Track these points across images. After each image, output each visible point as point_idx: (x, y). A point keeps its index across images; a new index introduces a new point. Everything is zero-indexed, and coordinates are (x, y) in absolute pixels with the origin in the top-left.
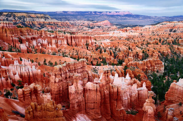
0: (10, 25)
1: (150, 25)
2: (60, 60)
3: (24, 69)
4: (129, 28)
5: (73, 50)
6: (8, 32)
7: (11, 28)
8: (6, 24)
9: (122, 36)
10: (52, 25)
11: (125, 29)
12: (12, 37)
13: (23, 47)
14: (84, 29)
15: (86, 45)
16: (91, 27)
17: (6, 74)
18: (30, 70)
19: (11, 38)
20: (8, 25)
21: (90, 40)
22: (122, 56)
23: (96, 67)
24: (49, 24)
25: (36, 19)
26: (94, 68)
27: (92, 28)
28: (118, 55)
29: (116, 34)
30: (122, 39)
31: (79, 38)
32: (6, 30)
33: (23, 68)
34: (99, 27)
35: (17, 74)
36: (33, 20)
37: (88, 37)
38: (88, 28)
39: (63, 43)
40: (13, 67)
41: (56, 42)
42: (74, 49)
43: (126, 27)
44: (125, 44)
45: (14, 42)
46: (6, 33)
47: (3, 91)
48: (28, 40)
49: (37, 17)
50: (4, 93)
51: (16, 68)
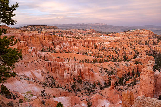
0: (46, 34)
1: (123, 32)
4: (112, 34)
5: (88, 50)
6: (46, 39)
7: (47, 36)
8: (44, 33)
9: (111, 39)
11: (110, 34)
12: (48, 42)
15: (94, 46)
17: (69, 71)
19: (48, 43)
20: (45, 34)
22: (122, 54)
24: (57, 32)
25: (49, 29)
26: (116, 64)
27: (85, 34)
28: (119, 53)
29: (107, 38)
30: (112, 41)
31: (89, 41)
32: (44, 37)
37: (95, 41)
39: (80, 45)
42: (88, 49)
44: (120, 45)
45: (50, 46)
47: (69, 84)
48: (58, 44)
49: (50, 28)
50: (71, 86)
51: (71, 65)
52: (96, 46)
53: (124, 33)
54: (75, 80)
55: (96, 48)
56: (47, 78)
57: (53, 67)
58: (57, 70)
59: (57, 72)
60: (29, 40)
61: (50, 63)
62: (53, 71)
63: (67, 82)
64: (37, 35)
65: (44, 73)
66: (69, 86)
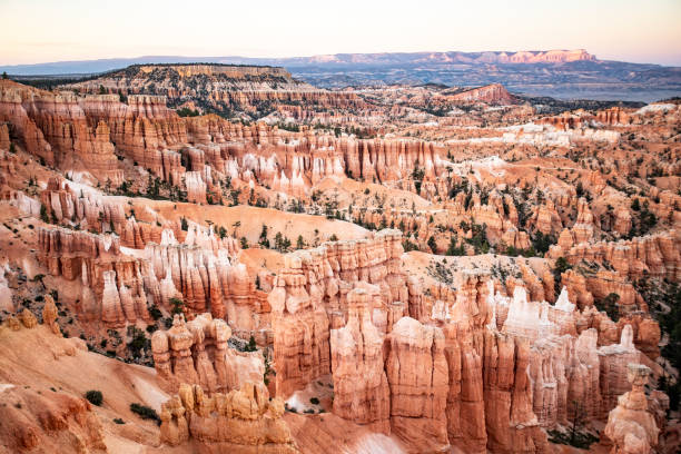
0: (156, 108)
1: (666, 101)
2: (317, 231)
3: (191, 261)
4: (580, 113)
5: (364, 196)
6: (150, 131)
7: (159, 117)
8: (145, 104)
9: (552, 143)
10: (296, 103)
11: (566, 115)
12: (160, 148)
13: (194, 182)
14: (411, 116)
15: (415, 175)
16: (436, 109)
17: (135, 275)
18: (211, 266)
19: (158, 153)
20: (149, 109)
21: (428, 157)
22: (549, 219)
23: (445, 261)
24: (288, 100)
25: (243, 84)
26: (438, 265)
27: (440, 114)
28: (534, 215)
29: (529, 136)
30: (552, 154)
31: (388, 150)
32: (142, 125)
33: (190, 255)
34: (467, 109)
35: (169, 276)
36: (234, 89)
37: (420, 149)
38: (424, 115)
39: (329, 169)
40: (157, 252)
41: (307, 166)
42: (367, 192)
43: (572, 107)
44: (563, 175)
45: (168, 167)
46: (144, 136)
47: (123, 332)
48: (211, 159)
49: (248, 79)
50: (128, 340)
51: (165, 254)
52: (422, 174)
53: (669, 107)
54: (156, 319)
55: (418, 186)
56: (32, 299)
57: (66, 256)
58: (84, 267)
59: (84, 278)
60: (68, 135)
61: (58, 236)
62: (68, 272)
63: (118, 322)
64: (112, 115)
65: (23, 280)
66: (121, 342)
